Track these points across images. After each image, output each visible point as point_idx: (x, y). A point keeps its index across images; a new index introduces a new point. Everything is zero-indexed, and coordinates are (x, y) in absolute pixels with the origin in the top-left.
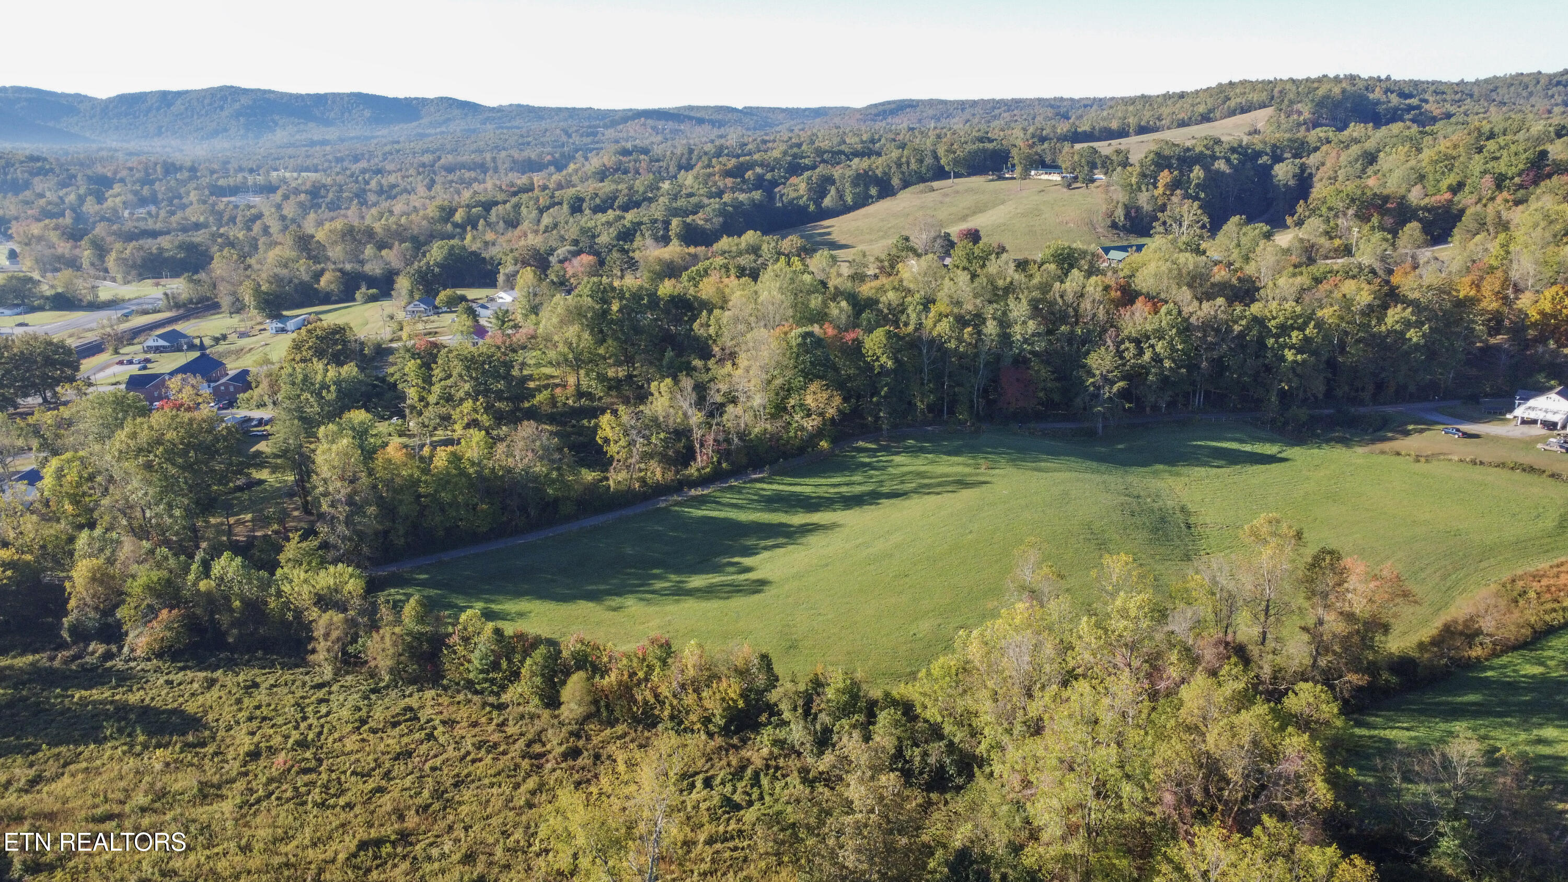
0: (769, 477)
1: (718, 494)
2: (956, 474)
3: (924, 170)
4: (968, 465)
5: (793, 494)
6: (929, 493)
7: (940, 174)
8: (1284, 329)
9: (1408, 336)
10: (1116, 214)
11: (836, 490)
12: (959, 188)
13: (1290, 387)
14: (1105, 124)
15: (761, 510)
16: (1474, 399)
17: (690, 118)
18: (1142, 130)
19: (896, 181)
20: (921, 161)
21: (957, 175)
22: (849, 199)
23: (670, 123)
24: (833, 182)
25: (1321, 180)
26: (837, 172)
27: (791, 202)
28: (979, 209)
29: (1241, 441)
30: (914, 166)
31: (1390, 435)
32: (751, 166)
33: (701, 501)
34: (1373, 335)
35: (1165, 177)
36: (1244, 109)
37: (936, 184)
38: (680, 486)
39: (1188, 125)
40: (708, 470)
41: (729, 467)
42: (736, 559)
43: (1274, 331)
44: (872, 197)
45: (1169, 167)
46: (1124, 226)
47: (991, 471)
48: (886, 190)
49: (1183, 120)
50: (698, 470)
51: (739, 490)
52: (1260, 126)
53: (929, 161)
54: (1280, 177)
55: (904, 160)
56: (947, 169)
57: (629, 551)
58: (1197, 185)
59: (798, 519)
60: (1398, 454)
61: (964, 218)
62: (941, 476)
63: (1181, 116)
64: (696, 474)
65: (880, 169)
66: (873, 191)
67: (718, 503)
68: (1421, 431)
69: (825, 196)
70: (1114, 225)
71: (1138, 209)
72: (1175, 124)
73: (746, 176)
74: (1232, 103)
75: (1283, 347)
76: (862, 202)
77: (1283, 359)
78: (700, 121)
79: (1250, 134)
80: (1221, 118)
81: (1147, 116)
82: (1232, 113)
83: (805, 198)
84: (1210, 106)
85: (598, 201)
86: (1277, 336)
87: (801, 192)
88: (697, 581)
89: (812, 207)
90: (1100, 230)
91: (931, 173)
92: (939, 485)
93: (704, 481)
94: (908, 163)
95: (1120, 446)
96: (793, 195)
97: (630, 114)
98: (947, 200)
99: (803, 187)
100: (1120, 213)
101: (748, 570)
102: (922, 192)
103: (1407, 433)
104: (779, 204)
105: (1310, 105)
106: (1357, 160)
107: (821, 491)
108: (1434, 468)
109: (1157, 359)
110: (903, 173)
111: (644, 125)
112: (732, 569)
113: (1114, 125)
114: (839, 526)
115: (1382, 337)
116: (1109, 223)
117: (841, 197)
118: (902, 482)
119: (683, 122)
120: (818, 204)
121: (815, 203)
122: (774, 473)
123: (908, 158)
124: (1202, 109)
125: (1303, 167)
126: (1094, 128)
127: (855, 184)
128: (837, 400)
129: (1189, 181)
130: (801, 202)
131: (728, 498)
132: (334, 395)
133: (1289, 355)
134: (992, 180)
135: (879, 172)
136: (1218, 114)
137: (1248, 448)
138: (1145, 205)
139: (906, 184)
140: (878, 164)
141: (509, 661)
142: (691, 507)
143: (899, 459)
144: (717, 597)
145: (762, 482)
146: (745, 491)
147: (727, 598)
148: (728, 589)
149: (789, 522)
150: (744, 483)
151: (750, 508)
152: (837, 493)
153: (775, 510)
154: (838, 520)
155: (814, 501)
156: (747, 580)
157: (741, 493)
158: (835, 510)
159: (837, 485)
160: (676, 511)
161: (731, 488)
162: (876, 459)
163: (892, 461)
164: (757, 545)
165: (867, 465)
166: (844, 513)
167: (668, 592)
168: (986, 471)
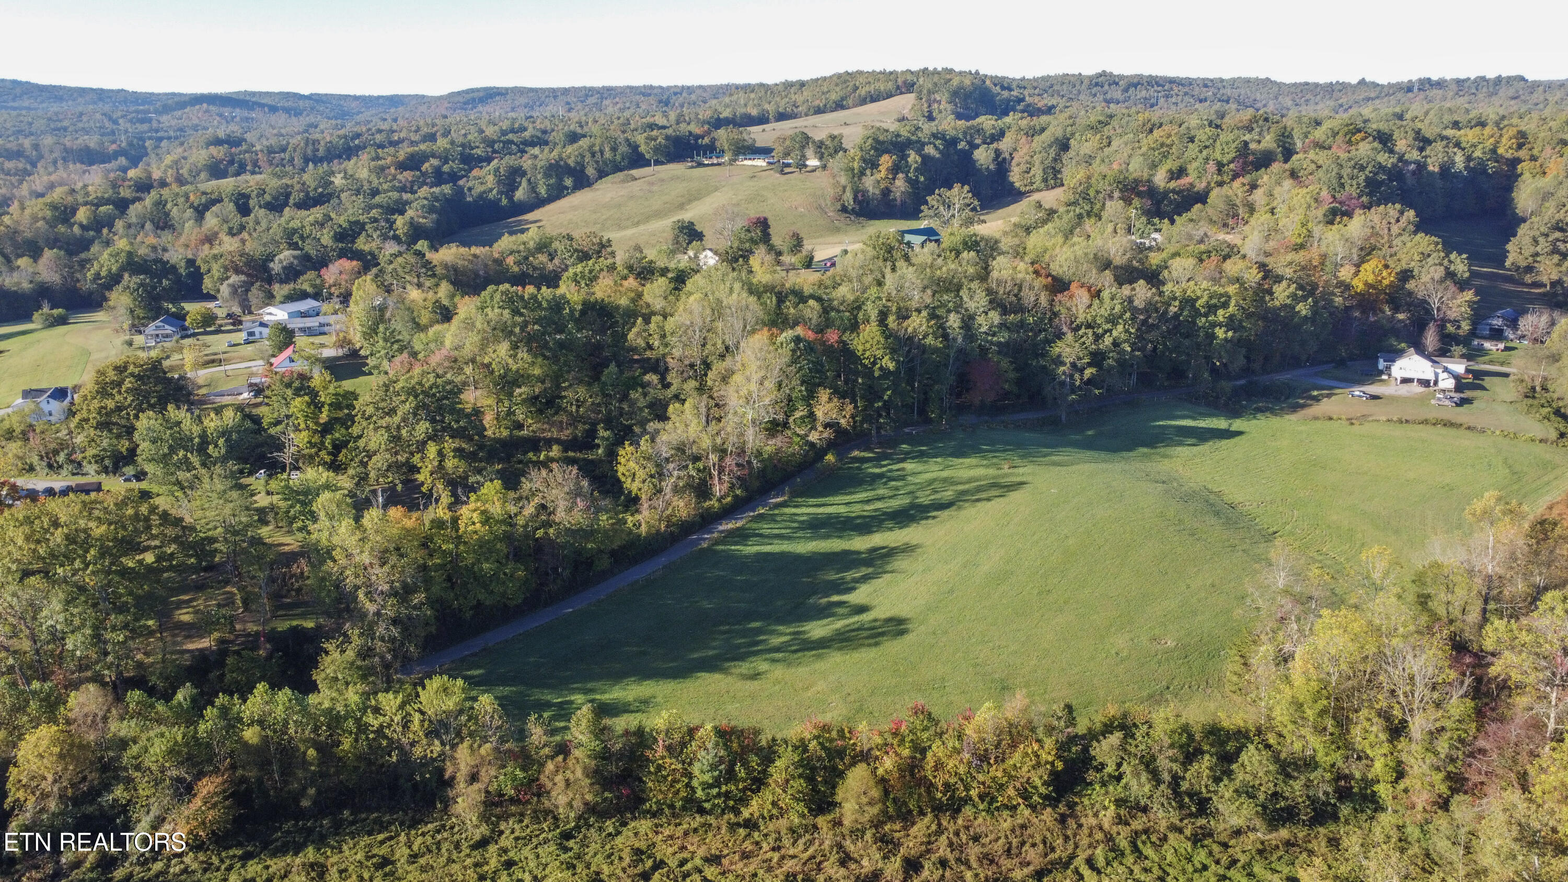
0: (790, 500)
1: (755, 526)
2: (986, 477)
3: (618, 158)
4: (987, 466)
5: (830, 516)
6: (978, 500)
7: (636, 160)
8: (1212, 309)
9: (1297, 309)
10: (845, 197)
11: (872, 507)
12: (662, 175)
13: (1222, 363)
14: (743, 110)
15: (812, 539)
16: (1341, 363)
17: (262, 106)
18: (782, 117)
19: (590, 171)
20: (614, 149)
21: (657, 163)
22: (543, 191)
23: (238, 110)
24: (524, 174)
25: (1018, 165)
26: (526, 163)
27: (480, 196)
28: (693, 197)
29: (1194, 419)
30: (608, 154)
31: (1301, 401)
32: (424, 157)
33: (741, 536)
34: (1268, 310)
35: (886, 161)
36: (874, 98)
37: (635, 172)
38: (707, 520)
39: (824, 112)
40: (729, 499)
41: (744, 494)
42: (835, 598)
43: (1203, 311)
44: (567, 188)
45: (887, 151)
46: (853, 209)
47: (1016, 470)
48: (582, 182)
49: (819, 107)
50: (719, 500)
51: (772, 519)
52: (906, 112)
53: (623, 149)
54: (982, 162)
55: (597, 148)
56: (647, 156)
57: (707, 605)
58: (916, 169)
59: (860, 543)
60: (1331, 419)
61: (681, 207)
62: (969, 481)
63: (817, 103)
64: (716, 505)
65: (573, 158)
66: (568, 182)
67: (761, 535)
68: (1329, 396)
69: (517, 188)
70: (844, 209)
71: (865, 192)
72: (812, 111)
73: (423, 169)
74: (863, 92)
75: (1214, 325)
76: (557, 194)
77: (1213, 336)
78: (273, 109)
79: (899, 121)
80: (855, 106)
81: (783, 105)
82: (863, 101)
83: (495, 192)
84: (841, 94)
85: (267, 197)
86: (1206, 315)
87: (490, 185)
88: (817, 629)
89: (504, 202)
90: (831, 214)
91: (626, 162)
92: (979, 490)
93: (728, 512)
94: (602, 152)
95: (1090, 433)
96: (479, 189)
97: (187, 98)
98: (655, 188)
99: (490, 180)
100: (848, 197)
101: (862, 609)
102: (623, 181)
103: (1317, 399)
104: (469, 199)
105: (947, 95)
106: (1050, 146)
107: (857, 510)
108: (1367, 428)
109: (1116, 344)
110: (597, 162)
111: (207, 111)
112: (840, 611)
113: (754, 112)
114: (917, 546)
115: (1276, 310)
116: (839, 207)
117: (533, 188)
118: (935, 491)
119: (253, 109)
120: (511, 199)
121: (507, 197)
122: (795, 494)
123: (602, 145)
124: (834, 97)
125: (998, 153)
126: (735, 115)
127: (547, 175)
128: (850, 408)
129: (908, 166)
130: (491, 196)
131: (766, 528)
132: (223, 451)
133: (1220, 333)
134: (692, 167)
135: (571, 162)
136: (850, 102)
137: (1203, 423)
138: (871, 189)
139: (602, 174)
140: (571, 153)
141: (745, 764)
142: (736, 544)
143: (909, 466)
144: (863, 645)
145: (788, 506)
146: (779, 519)
147: (877, 644)
148: (865, 634)
149: (852, 548)
150: (771, 509)
151: (800, 538)
152: (876, 510)
153: (827, 537)
154: (906, 540)
155: (859, 521)
156: (875, 620)
157: (776, 521)
158: (891, 529)
159: (868, 502)
160: (723, 551)
161: (761, 517)
162: (884, 469)
163: (903, 469)
164: (842, 578)
165: (881, 476)
166: (905, 531)
167: (793, 648)
168: (1011, 471)
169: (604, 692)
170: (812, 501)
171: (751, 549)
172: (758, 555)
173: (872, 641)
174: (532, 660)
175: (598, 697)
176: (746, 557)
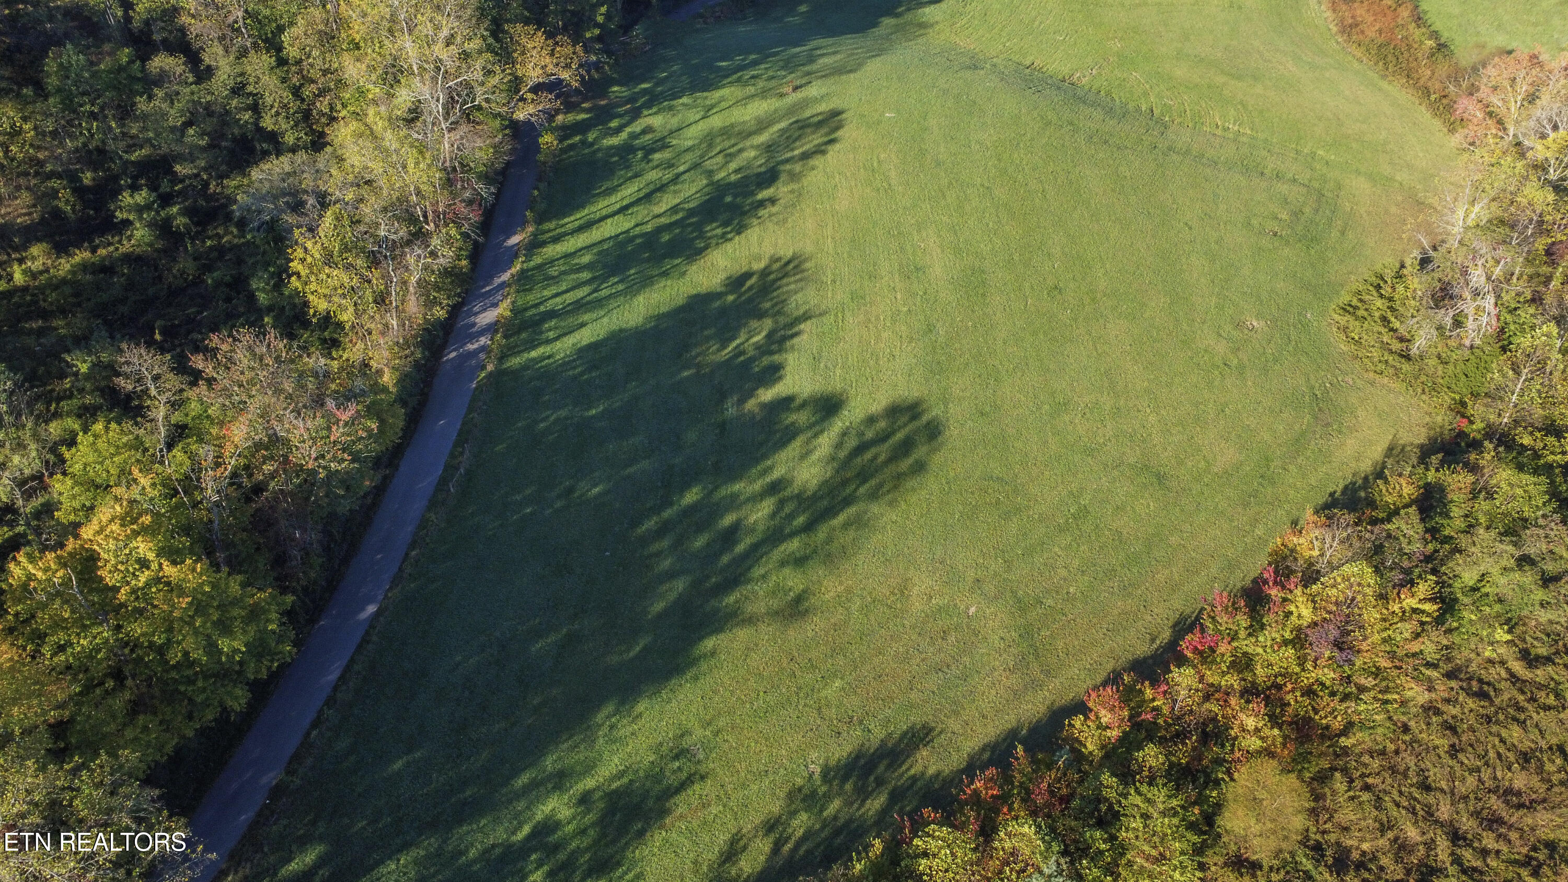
0: (539, 230)
1: (530, 298)
2: (777, 114)
4: (762, 95)
11: (662, 207)
15: (630, 292)
33: (526, 326)
47: (805, 93)
51: (544, 276)
57: (592, 489)
67: (555, 314)
101: (829, 403)
112: (798, 417)
114: (798, 259)
122: (540, 218)
128: (574, 52)
131: (549, 297)
142: (533, 344)
143: (655, 120)
144: (899, 477)
145: (543, 244)
146: (553, 272)
147: (920, 468)
148: (883, 451)
149: (702, 290)
150: (529, 257)
151: (610, 296)
152: (674, 209)
153: (646, 282)
154: (768, 251)
155: (666, 237)
156: (871, 420)
157: (555, 280)
158: (724, 238)
159: (647, 198)
160: (525, 367)
161: (525, 280)
162: (624, 135)
163: (648, 130)
164: (739, 352)
165: (627, 149)
166: (753, 234)
167: (800, 520)
168: (799, 95)
169: (589, 768)
170: (572, 221)
171: (564, 347)
172: (583, 352)
173: (905, 464)
174: (398, 765)
175: (589, 783)
176: (566, 364)
